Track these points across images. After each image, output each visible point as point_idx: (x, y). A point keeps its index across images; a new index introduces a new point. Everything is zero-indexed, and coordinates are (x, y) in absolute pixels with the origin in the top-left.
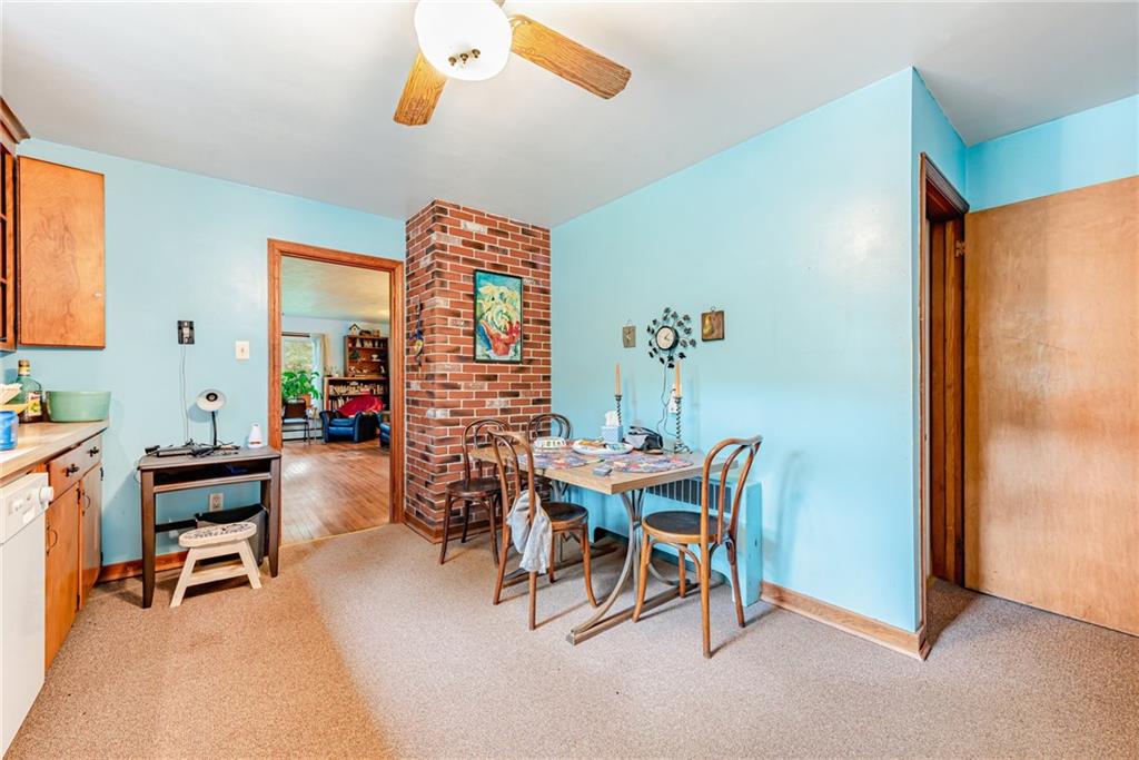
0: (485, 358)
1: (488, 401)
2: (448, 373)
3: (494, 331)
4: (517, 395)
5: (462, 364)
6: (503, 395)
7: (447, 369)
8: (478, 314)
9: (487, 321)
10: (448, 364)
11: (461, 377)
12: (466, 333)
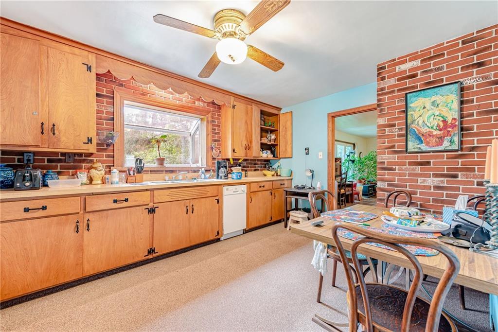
0: (417, 150)
1: (420, 179)
2: (386, 161)
3: (425, 130)
4: (456, 176)
5: (396, 155)
6: (436, 175)
7: (385, 159)
8: (409, 122)
9: (418, 124)
10: (386, 156)
11: (396, 164)
12: (399, 136)
